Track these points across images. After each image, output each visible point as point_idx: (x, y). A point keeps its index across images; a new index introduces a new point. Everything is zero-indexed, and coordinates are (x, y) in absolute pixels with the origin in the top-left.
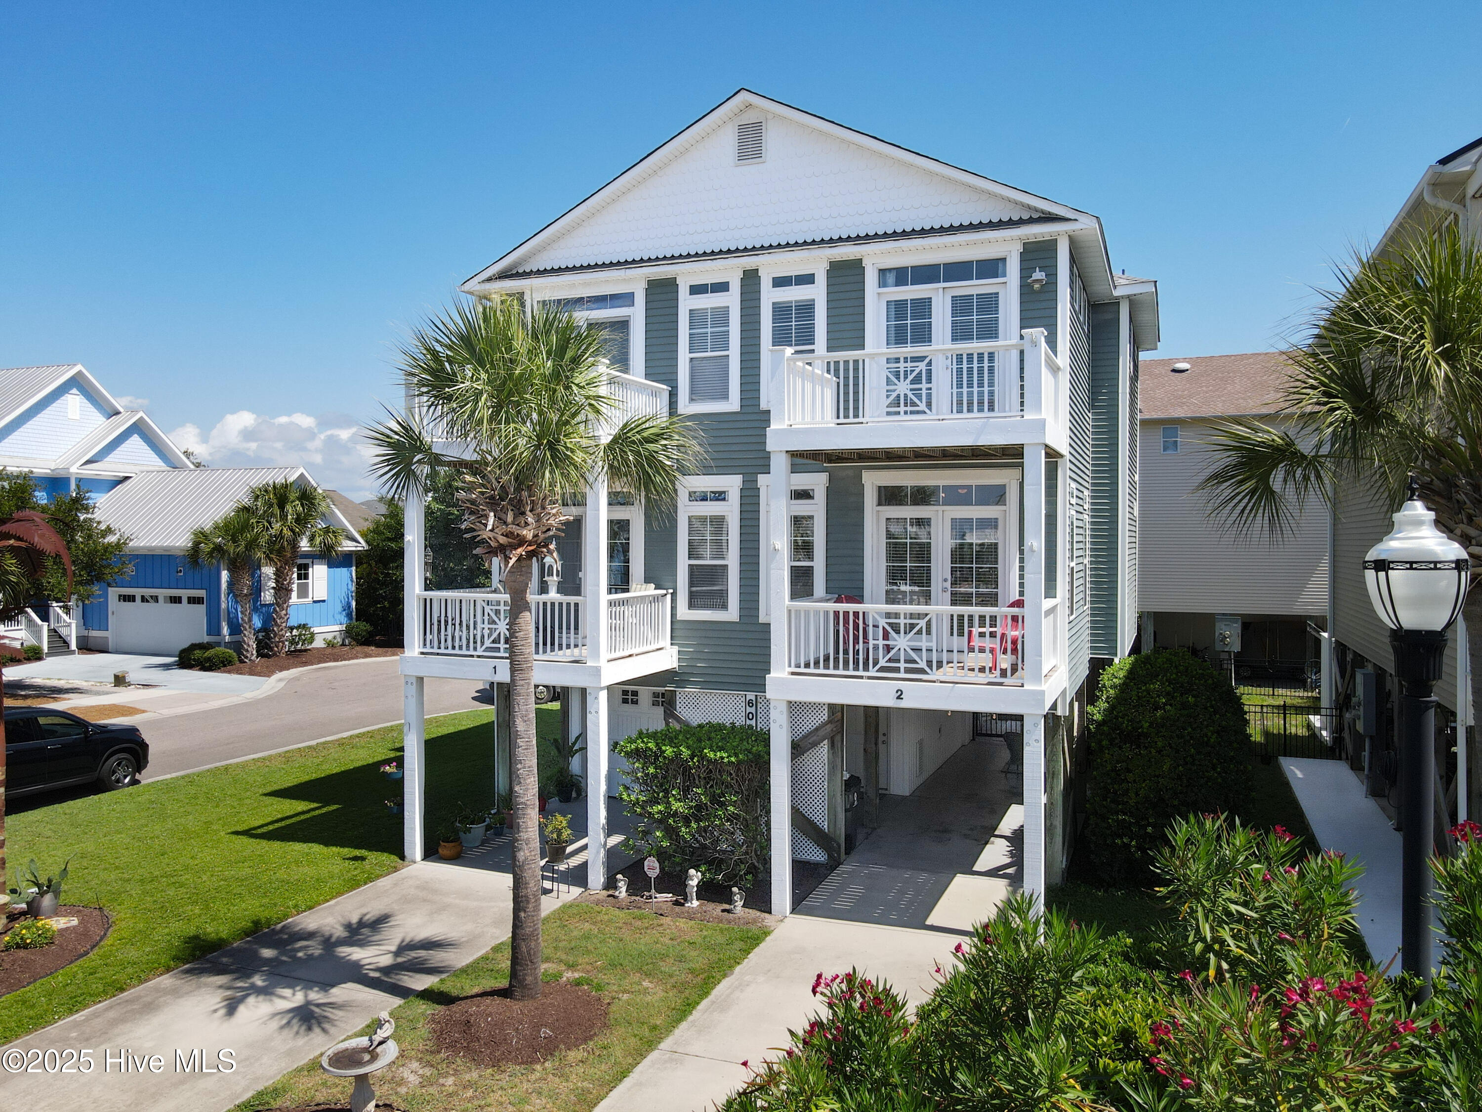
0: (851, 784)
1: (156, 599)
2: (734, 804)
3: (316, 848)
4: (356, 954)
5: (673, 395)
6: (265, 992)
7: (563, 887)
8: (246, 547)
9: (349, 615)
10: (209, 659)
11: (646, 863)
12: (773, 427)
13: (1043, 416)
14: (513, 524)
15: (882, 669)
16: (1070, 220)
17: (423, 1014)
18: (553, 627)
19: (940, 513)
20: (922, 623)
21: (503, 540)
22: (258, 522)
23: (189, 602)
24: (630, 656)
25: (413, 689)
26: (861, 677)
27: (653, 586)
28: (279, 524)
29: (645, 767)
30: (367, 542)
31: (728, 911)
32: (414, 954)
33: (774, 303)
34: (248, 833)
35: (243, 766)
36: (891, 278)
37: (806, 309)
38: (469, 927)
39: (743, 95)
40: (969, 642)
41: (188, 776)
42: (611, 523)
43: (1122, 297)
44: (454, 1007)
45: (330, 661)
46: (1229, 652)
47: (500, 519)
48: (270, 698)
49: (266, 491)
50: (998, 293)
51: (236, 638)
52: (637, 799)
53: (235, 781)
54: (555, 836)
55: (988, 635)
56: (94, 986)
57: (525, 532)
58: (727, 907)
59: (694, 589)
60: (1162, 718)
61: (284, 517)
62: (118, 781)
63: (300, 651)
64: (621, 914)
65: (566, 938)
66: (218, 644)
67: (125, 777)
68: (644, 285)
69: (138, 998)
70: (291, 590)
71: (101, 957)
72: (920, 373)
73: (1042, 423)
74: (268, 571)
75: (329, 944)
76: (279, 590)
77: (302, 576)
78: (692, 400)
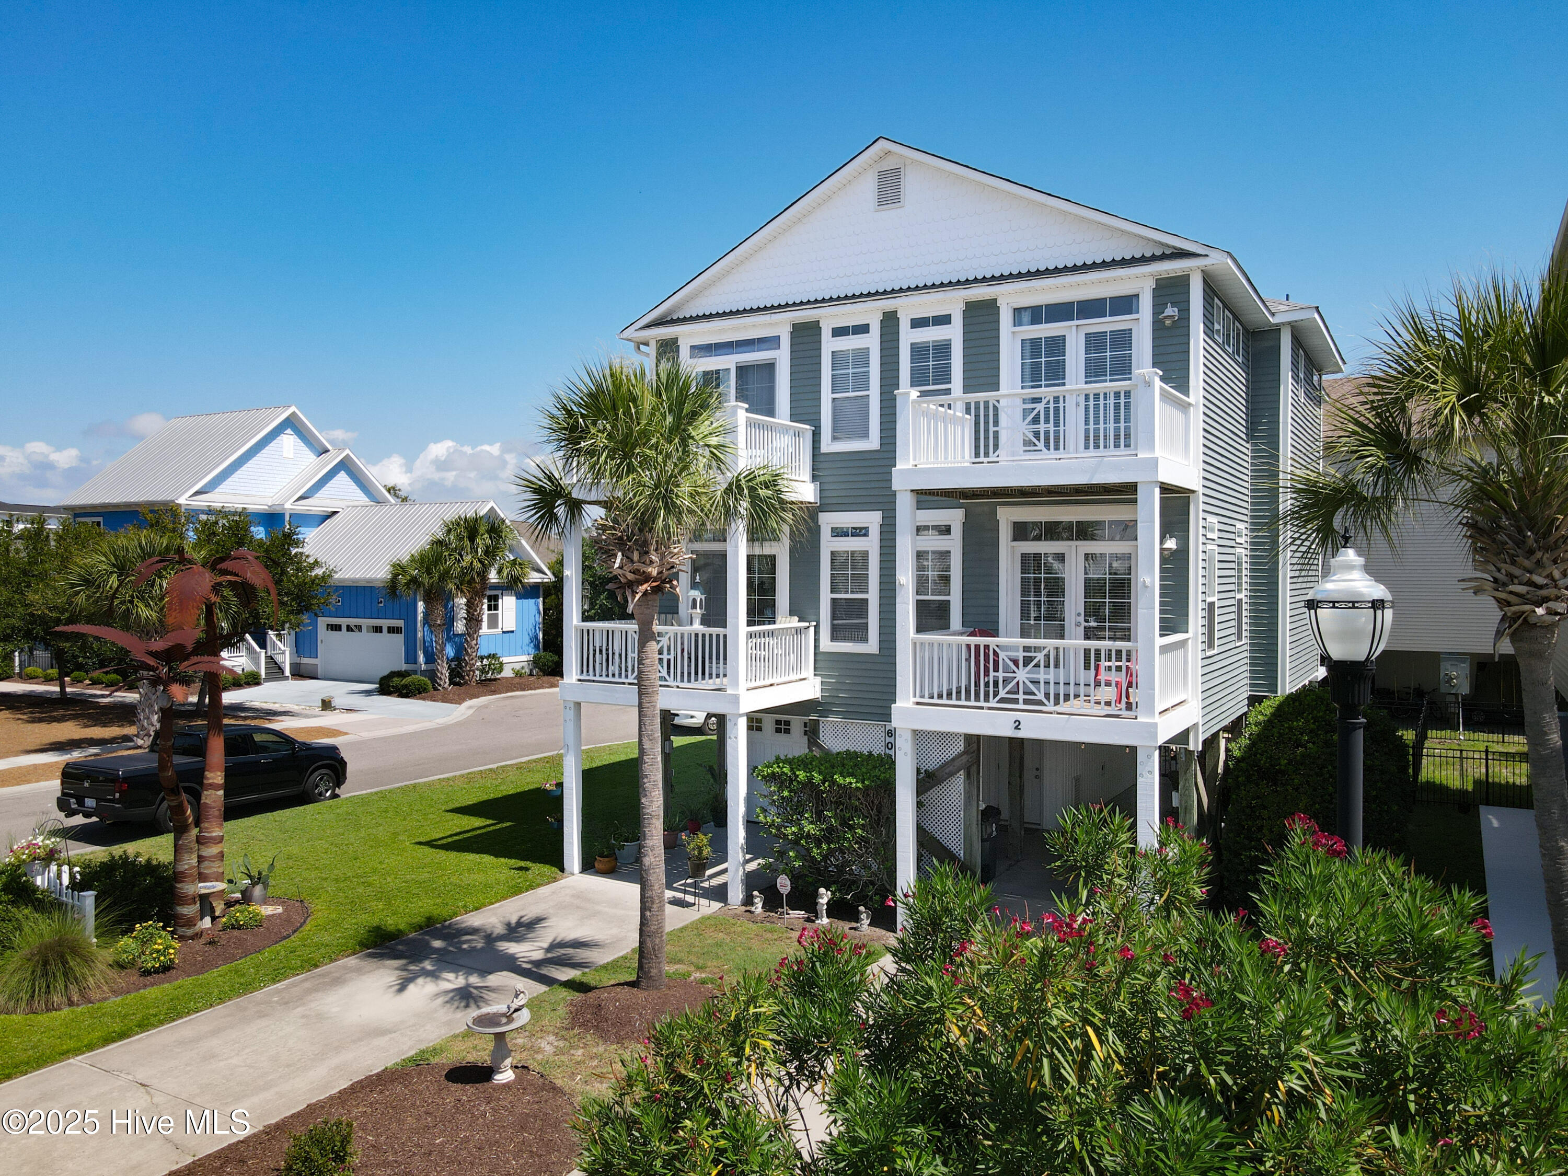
0: (989, 814)
1: (359, 628)
2: (863, 827)
3: (487, 859)
4: (513, 948)
5: (816, 435)
6: (433, 975)
7: (704, 902)
8: (439, 578)
9: (536, 647)
10: (406, 686)
11: (779, 881)
12: (898, 467)
13: (1156, 455)
14: (639, 562)
15: (1002, 700)
16: (1201, 255)
17: (563, 999)
18: (704, 658)
19: (1074, 548)
20: (1040, 657)
21: (631, 576)
22: (450, 555)
23: (389, 632)
24: (771, 685)
25: (571, 714)
26: (982, 708)
27: (796, 618)
28: (470, 556)
29: (781, 789)
30: (554, 574)
31: (855, 929)
32: (563, 951)
33: (912, 344)
34: (430, 844)
35: (430, 785)
36: (1026, 317)
37: (943, 349)
38: (614, 931)
39: (882, 143)
40: (1096, 675)
41: (381, 792)
42: (750, 558)
43: (1283, 324)
44: (590, 994)
45: (517, 690)
46: (1456, 695)
47: (628, 558)
48: (459, 724)
49: (458, 524)
50: (1131, 330)
51: (431, 666)
52: (773, 821)
53: (422, 798)
54: (696, 853)
55: (1113, 669)
56: (293, 962)
57: (650, 570)
58: (854, 925)
59: (836, 622)
60: (1303, 755)
61: (474, 550)
62: (320, 794)
63: (490, 680)
64: (754, 927)
65: (700, 945)
66: (415, 672)
67: (327, 791)
68: (789, 328)
69: (328, 974)
70: (481, 621)
71: (300, 939)
72: (1038, 414)
73: (1155, 461)
74: (461, 601)
75: (490, 939)
76: (470, 621)
77: (493, 607)
78: (835, 438)
